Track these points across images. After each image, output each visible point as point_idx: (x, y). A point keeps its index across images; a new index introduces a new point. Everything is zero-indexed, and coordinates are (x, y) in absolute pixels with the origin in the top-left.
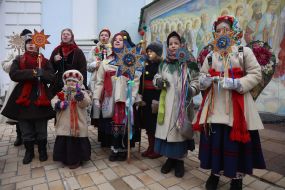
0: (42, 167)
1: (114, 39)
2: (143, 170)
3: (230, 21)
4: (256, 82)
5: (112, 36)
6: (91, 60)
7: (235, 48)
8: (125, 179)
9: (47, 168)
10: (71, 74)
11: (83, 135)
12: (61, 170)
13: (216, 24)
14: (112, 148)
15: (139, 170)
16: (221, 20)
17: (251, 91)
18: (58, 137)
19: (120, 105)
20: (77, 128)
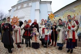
0: (30, 49)
1: (45, 21)
2: (52, 50)
3: (70, 16)
4: (76, 28)
5: (44, 20)
6: (40, 26)
7: (72, 22)
8: (48, 52)
9: (31, 49)
10: (35, 29)
11: (38, 42)
12: (34, 50)
13: (68, 17)
14: (44, 45)
15: (51, 50)
16: (68, 16)
17: (76, 30)
18: (33, 43)
19: (46, 36)
20: (37, 41)
